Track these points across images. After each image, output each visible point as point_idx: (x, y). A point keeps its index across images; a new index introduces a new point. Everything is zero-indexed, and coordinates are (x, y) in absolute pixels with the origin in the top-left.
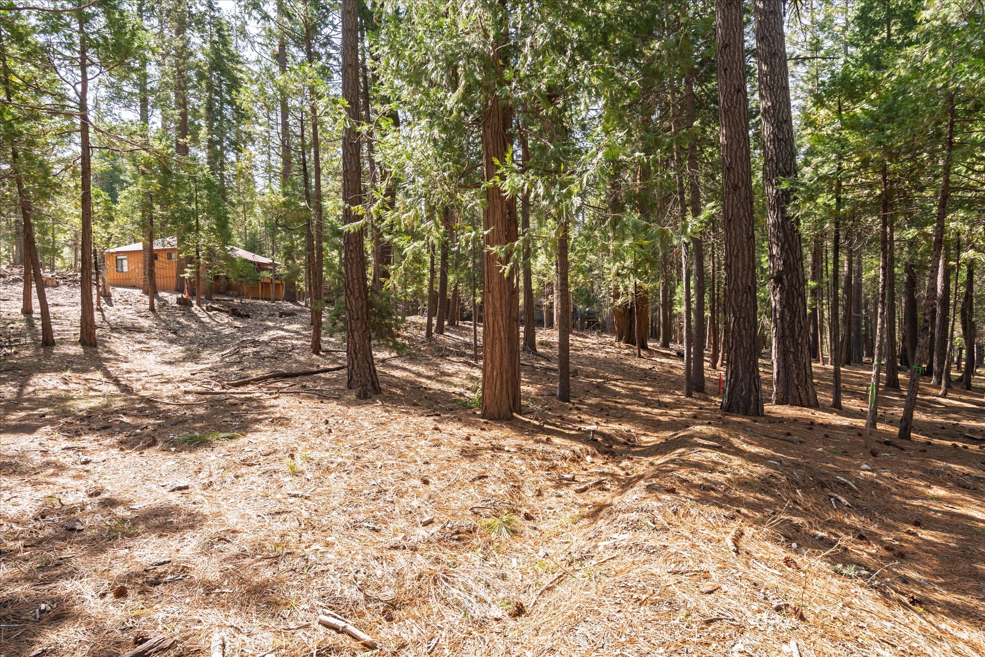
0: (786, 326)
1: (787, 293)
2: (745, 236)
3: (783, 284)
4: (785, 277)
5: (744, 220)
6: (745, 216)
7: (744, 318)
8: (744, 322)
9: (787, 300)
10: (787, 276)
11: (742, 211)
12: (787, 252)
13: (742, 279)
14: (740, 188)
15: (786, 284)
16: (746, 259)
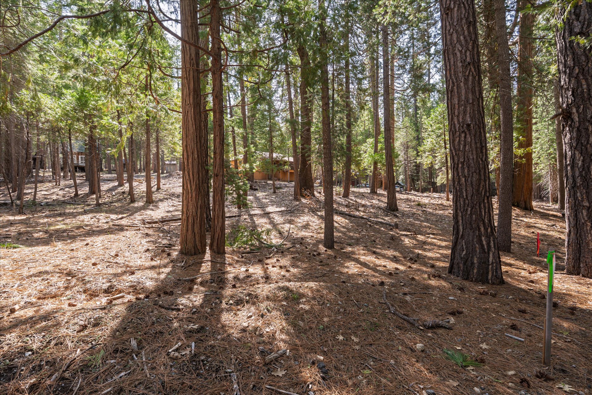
0: (577, 174)
1: (579, 130)
2: (460, 64)
3: (572, 120)
4: (574, 110)
5: (458, 46)
6: (459, 40)
7: (463, 163)
8: (463, 168)
9: (578, 139)
10: (578, 108)
11: (455, 36)
12: (577, 78)
13: (458, 116)
14: (452, 10)
15: (577, 119)
16: (463, 92)
